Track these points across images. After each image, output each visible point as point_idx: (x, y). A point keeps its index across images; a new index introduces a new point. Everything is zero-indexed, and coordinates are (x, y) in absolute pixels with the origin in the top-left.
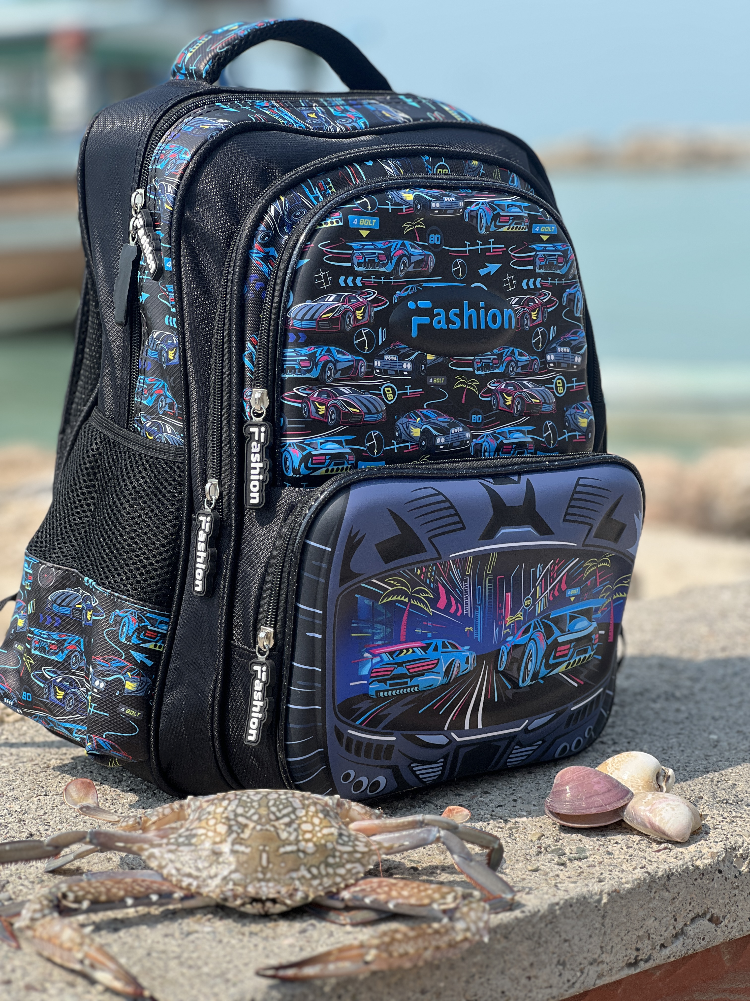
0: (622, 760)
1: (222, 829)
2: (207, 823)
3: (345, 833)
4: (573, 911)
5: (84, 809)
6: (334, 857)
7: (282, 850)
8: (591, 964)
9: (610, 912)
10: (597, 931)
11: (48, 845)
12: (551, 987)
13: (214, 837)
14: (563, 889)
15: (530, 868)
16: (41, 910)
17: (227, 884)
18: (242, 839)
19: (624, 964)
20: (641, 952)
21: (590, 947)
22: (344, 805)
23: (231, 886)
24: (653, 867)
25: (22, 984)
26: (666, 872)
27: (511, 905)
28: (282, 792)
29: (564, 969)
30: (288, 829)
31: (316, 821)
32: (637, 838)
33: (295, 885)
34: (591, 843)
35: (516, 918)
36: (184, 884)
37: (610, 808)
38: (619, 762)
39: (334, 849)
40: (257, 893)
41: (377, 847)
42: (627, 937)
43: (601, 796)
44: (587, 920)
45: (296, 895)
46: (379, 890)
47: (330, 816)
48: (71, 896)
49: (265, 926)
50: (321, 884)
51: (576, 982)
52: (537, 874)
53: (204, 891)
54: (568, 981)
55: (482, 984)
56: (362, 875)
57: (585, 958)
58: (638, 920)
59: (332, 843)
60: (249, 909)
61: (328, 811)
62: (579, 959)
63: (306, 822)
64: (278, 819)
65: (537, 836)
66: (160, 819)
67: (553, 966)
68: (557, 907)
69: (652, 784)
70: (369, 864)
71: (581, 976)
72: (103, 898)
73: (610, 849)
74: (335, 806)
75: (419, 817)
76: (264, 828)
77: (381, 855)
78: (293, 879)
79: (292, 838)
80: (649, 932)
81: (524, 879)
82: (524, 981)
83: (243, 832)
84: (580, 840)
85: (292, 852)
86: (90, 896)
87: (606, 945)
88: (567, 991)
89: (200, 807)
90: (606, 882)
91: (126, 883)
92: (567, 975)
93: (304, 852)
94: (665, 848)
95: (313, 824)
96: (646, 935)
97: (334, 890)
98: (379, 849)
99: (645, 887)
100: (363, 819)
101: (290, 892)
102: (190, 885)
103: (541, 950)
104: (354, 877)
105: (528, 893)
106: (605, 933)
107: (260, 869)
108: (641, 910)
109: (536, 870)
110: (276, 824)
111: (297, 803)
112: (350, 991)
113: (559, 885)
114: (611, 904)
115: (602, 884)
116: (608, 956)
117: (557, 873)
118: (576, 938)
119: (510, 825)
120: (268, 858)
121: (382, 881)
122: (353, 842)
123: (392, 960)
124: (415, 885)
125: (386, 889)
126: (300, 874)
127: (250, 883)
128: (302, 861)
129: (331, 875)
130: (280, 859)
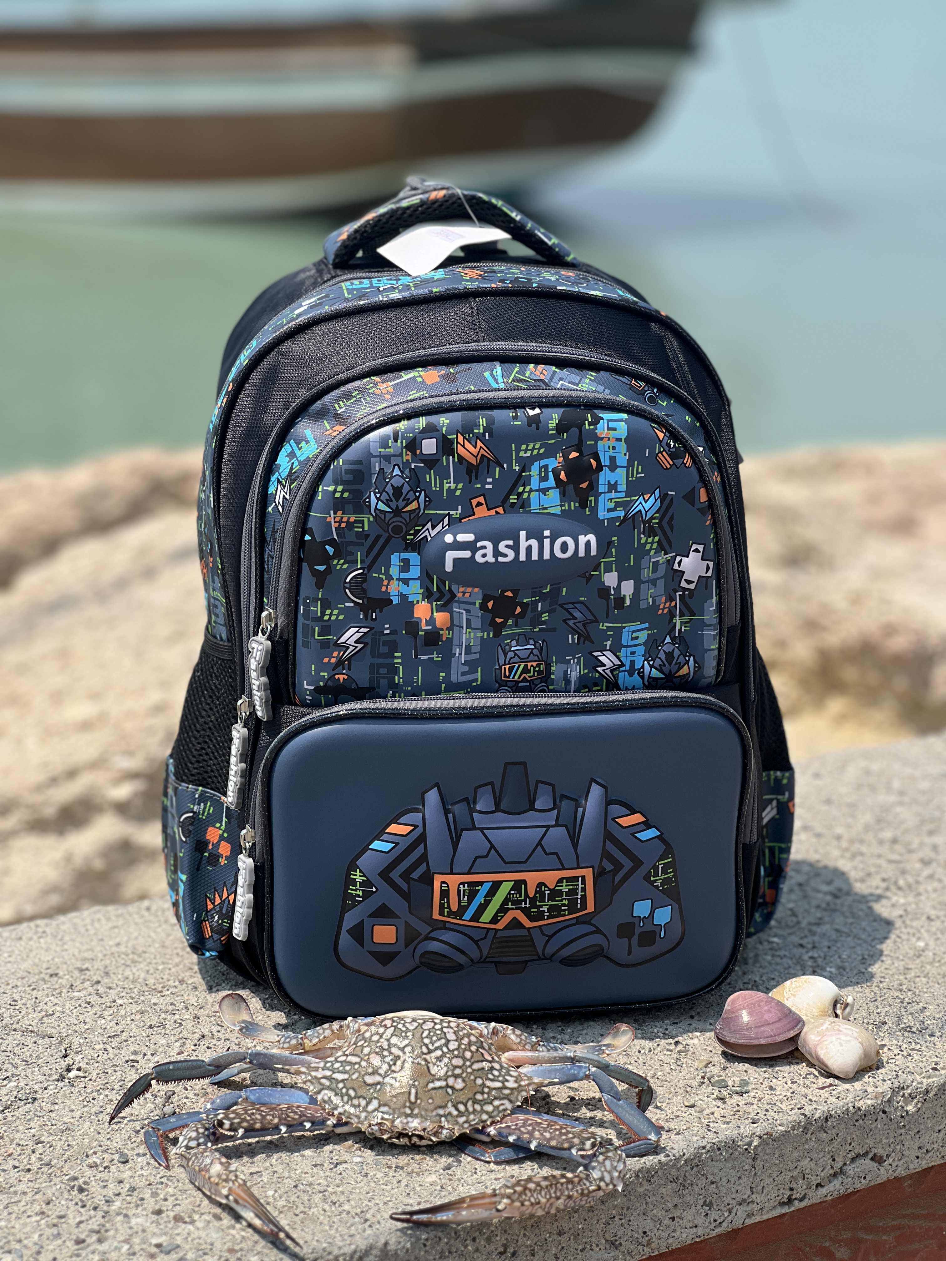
3: (497, 1067)
4: (721, 1154)
6: (482, 1093)
7: (431, 1085)
8: (740, 1204)
9: (761, 1154)
10: (747, 1173)
11: (210, 1065)
12: (696, 1227)
14: (714, 1130)
15: (687, 1104)
18: (393, 1071)
19: (777, 1203)
20: (795, 1191)
22: (500, 1032)
24: (812, 1108)
26: (823, 1115)
27: (656, 1148)
29: (710, 1209)
31: (468, 1055)
33: (441, 1122)
34: (757, 1076)
35: (660, 1162)
38: (796, 987)
40: (404, 1129)
41: (527, 1082)
42: (780, 1178)
43: (771, 1026)
44: (735, 1163)
45: (441, 1133)
46: (523, 1129)
47: (484, 1050)
48: (227, 1124)
50: (467, 1121)
51: (723, 1221)
52: (692, 1111)
54: (715, 1221)
55: (622, 1225)
56: (509, 1112)
57: (733, 1199)
58: (792, 1161)
59: (482, 1079)
61: (482, 1042)
62: (727, 1199)
63: (457, 1056)
65: (704, 1064)
66: (320, 1041)
67: (699, 1207)
68: (704, 1151)
69: (828, 1012)
70: (518, 1100)
71: (728, 1216)
72: (258, 1126)
74: (489, 1036)
76: (416, 1061)
77: (529, 1091)
78: (439, 1116)
79: (442, 1073)
80: (804, 1172)
81: (678, 1116)
82: (667, 1221)
84: (746, 1071)
85: (441, 1088)
86: (245, 1125)
87: (757, 1186)
88: (714, 1230)
89: (359, 1031)
90: (759, 1124)
91: (281, 1109)
92: (714, 1215)
93: (452, 1088)
94: (831, 1085)
95: (465, 1059)
96: (801, 1175)
97: (481, 1127)
98: (529, 1085)
99: (801, 1129)
100: (518, 1050)
101: (435, 1130)
103: (686, 1192)
104: (501, 1114)
106: (755, 1174)
107: (408, 1104)
108: (796, 1151)
109: (692, 1106)
110: (428, 1057)
112: (484, 1233)
113: (711, 1125)
114: (762, 1146)
115: (755, 1125)
116: (758, 1196)
117: (713, 1110)
118: (723, 1180)
119: (680, 1047)
120: (417, 1093)
121: (528, 1119)
122: (504, 1077)
123: (524, 1208)
124: (558, 1127)
125: (530, 1128)
126: (447, 1111)
127: (397, 1118)
128: (450, 1098)
129: (478, 1112)
130: (429, 1095)
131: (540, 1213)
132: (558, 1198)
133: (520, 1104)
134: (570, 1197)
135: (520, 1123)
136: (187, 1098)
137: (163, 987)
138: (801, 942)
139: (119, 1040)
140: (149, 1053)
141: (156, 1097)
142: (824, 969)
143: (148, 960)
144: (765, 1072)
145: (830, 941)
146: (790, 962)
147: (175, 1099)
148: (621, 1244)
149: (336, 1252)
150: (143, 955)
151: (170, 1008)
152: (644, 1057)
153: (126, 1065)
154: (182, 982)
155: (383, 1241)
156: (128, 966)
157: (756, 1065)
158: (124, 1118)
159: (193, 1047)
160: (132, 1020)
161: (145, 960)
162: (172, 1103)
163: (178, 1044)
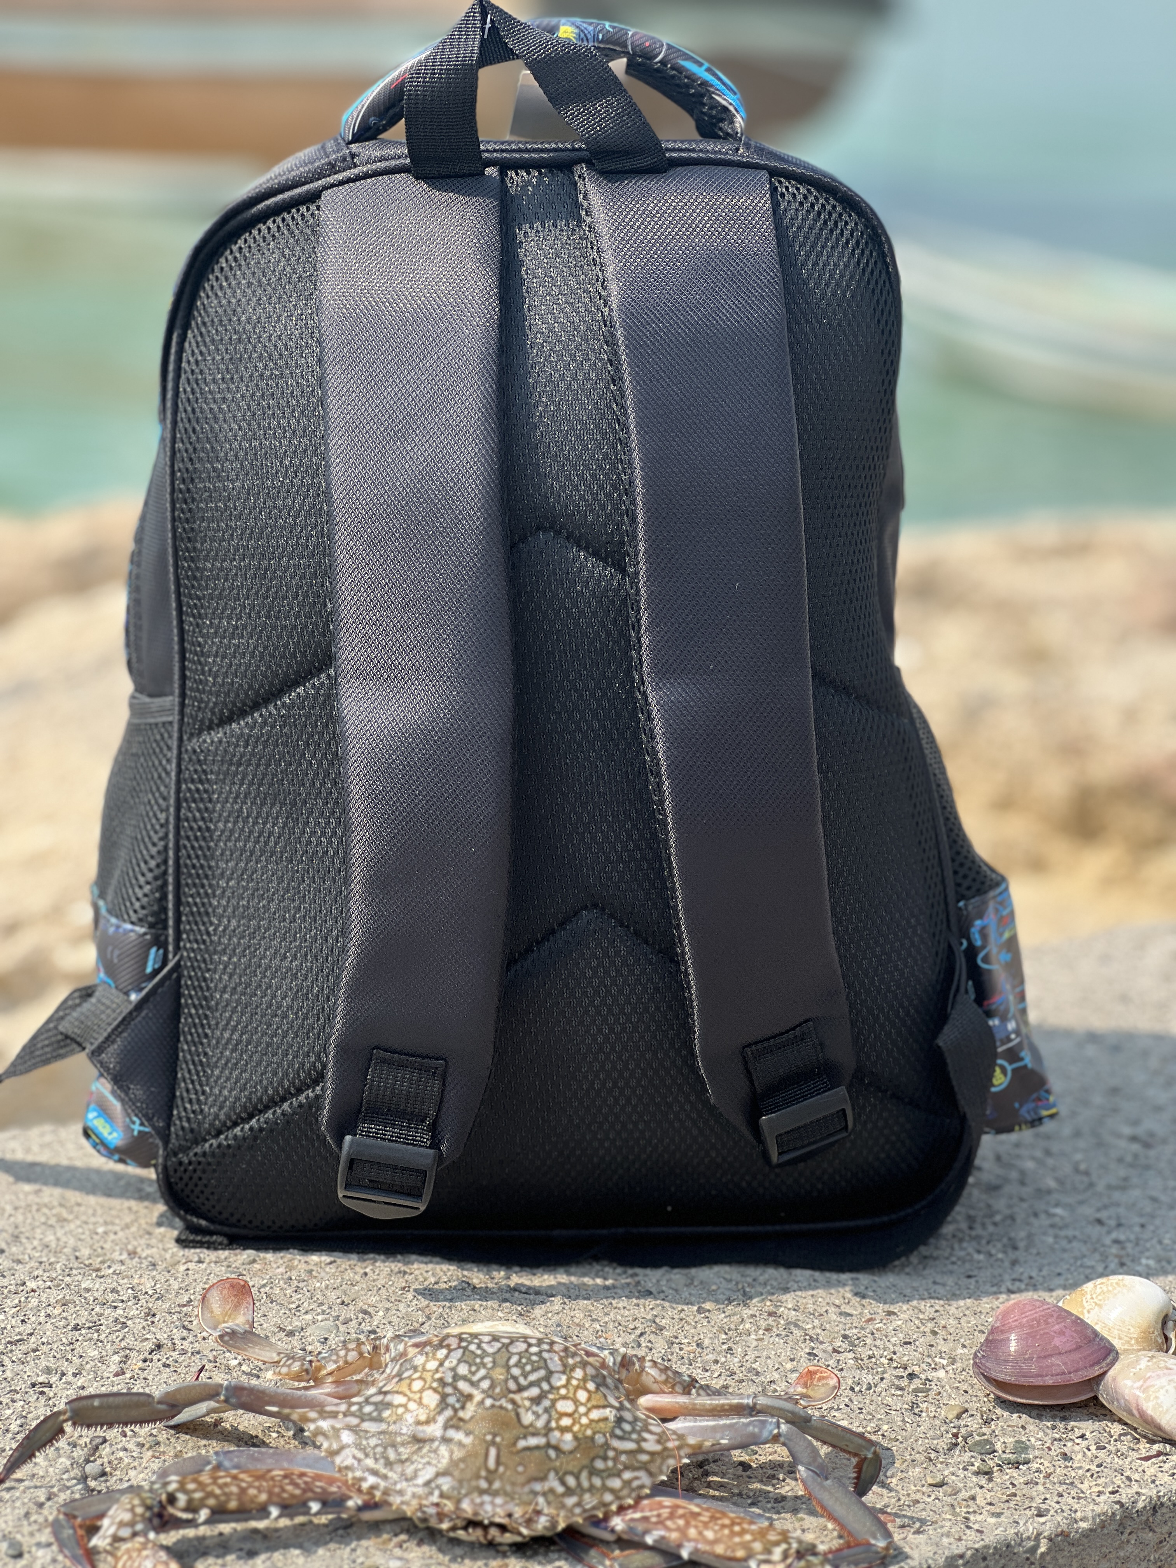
1: (431, 1399)
2: (410, 1386)
3: (628, 1416)
6: (605, 1458)
7: (522, 1444)
9: (1051, 1566)
11: (159, 1402)
13: (418, 1412)
14: (976, 1526)
15: (931, 1479)
17: (431, 1493)
18: (461, 1419)
23: (435, 1498)
24: (1131, 1491)
26: (1150, 1503)
27: (884, 1558)
30: (535, 1408)
31: (582, 1396)
33: (537, 1504)
34: (1041, 1435)
36: (365, 1486)
38: (1103, 1292)
39: (607, 1446)
40: (476, 1514)
41: (677, 1443)
43: (1064, 1357)
45: (537, 1522)
47: (607, 1387)
48: (182, 1499)
50: (578, 1504)
52: (940, 1492)
56: (648, 1491)
59: (605, 1435)
60: (462, 1534)
61: (604, 1377)
63: (564, 1398)
64: (521, 1389)
65: (955, 1413)
66: (339, 1369)
69: (1153, 1336)
70: (661, 1473)
72: (233, 1505)
73: (1069, 1447)
76: (498, 1403)
77: (681, 1458)
78: (535, 1494)
79: (540, 1424)
81: (918, 1502)
83: (463, 1408)
84: (1023, 1427)
85: (537, 1448)
86: (211, 1502)
89: (404, 1354)
90: (1049, 1517)
91: (272, 1478)
93: (557, 1448)
94: (1159, 1454)
95: (576, 1402)
97: (601, 1515)
98: (679, 1448)
99: (1114, 1527)
100: (662, 1392)
101: (527, 1516)
102: (373, 1487)
104: (634, 1495)
105: (918, 1532)
107: (483, 1473)
108: (1104, 1561)
109: (941, 1485)
110: (517, 1397)
111: (555, 1363)
113: (972, 1517)
114: (1053, 1554)
115: (1042, 1520)
117: (973, 1492)
119: (916, 1383)
120: (498, 1457)
121: (678, 1507)
122: (639, 1433)
124: (727, 1522)
125: (681, 1522)
126: (546, 1486)
127: (466, 1495)
128: (552, 1465)
129: (598, 1489)
130: (517, 1459)
133: (665, 1478)
135: (665, 1512)
136: (126, 1450)
137: (103, 1262)
138: (1098, 1215)
139: (23, 1348)
140: (71, 1371)
141: (75, 1446)
142: (1135, 1260)
143: (84, 1218)
144: (1054, 1428)
145: (1141, 1215)
146: (1084, 1249)
147: (105, 1450)
150: (76, 1209)
151: (111, 1297)
152: (860, 1398)
153: (31, 1391)
154: (132, 1254)
156: (51, 1226)
157: (1039, 1417)
158: (21, 1481)
159: (140, 1364)
160: (49, 1316)
161: (77, 1217)
162: (100, 1457)
163: (116, 1358)
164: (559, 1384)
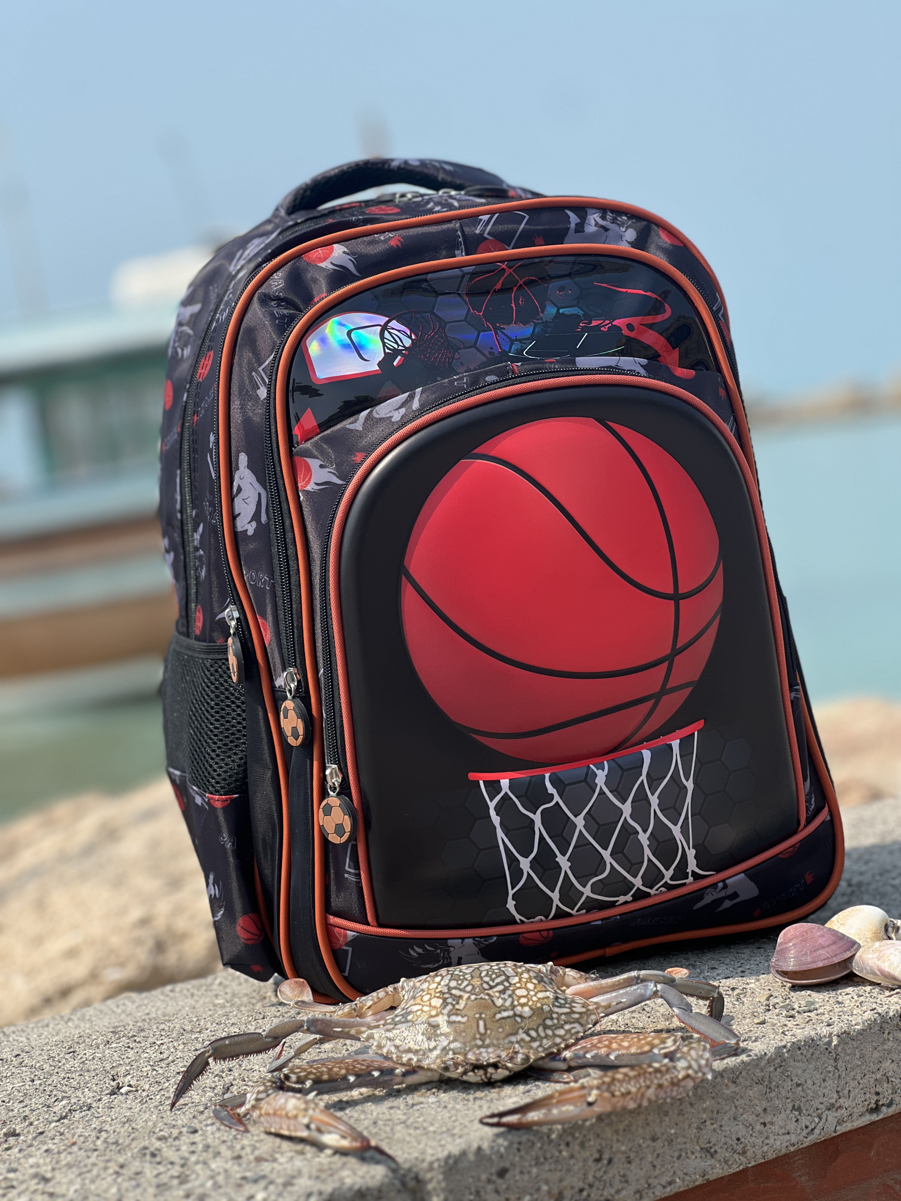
0: (847, 915)
1: (437, 1002)
2: (422, 1000)
3: (561, 996)
4: (802, 1054)
5: (300, 1004)
6: (552, 1019)
7: (498, 1016)
8: (829, 1109)
9: (842, 1055)
10: (831, 1075)
11: (266, 1037)
12: (788, 1133)
13: (430, 1011)
14: (791, 1034)
15: (756, 1021)
16: (266, 1091)
17: (447, 1053)
18: (458, 1010)
19: (865, 1109)
20: (881, 1096)
21: (825, 1091)
22: (559, 971)
23: (451, 1055)
24: (884, 1009)
25: (252, 1157)
27: (737, 1049)
28: (494, 964)
29: (800, 1114)
30: (502, 996)
31: (530, 986)
32: (868, 988)
33: (514, 1048)
34: (821, 997)
35: (743, 1062)
36: (405, 1060)
37: (836, 960)
38: (844, 917)
39: (551, 1012)
40: (478, 1060)
41: (595, 1006)
42: (864, 1081)
43: (826, 949)
44: (818, 1063)
45: (516, 1059)
46: (599, 1045)
47: (545, 983)
48: (294, 1077)
49: (490, 1092)
50: (541, 1046)
51: (815, 1128)
52: (764, 1026)
53: (425, 1063)
54: (807, 1127)
55: (714, 1130)
56: (582, 1034)
57: (822, 1103)
58: (873, 1063)
59: (548, 1006)
60: (471, 1077)
61: (542, 978)
62: (815, 1103)
63: (520, 988)
64: (491, 987)
65: (765, 997)
66: (375, 1003)
67: (788, 1112)
68: (785, 1050)
69: (881, 935)
70: (588, 1023)
71: (819, 1122)
72: (325, 1077)
73: (840, 999)
74: (548, 973)
75: (634, 973)
76: (479, 997)
77: (599, 1014)
78: (512, 1043)
79: (508, 1004)
80: (887, 1075)
81: (751, 1031)
82: (759, 1127)
83: (458, 1003)
84: (809, 995)
85: (508, 1017)
86: (312, 1076)
87: (842, 1090)
88: (806, 1138)
89: (414, 987)
90: (835, 1025)
91: (347, 1063)
92: (804, 1121)
93: (520, 1016)
95: (527, 989)
96: (885, 1078)
97: (555, 1050)
98: (597, 1009)
99: (877, 1028)
100: (579, 983)
101: (510, 1055)
102: (410, 1059)
103: (773, 1094)
104: (574, 1037)
106: (839, 1076)
107: (478, 1036)
108: (875, 1052)
109: (763, 1023)
110: (490, 992)
111: (510, 971)
112: (577, 1138)
114: (842, 1046)
115: (831, 1027)
116: (845, 1100)
117: (785, 1023)
118: (809, 1082)
120: (485, 1025)
122: (570, 1004)
123: (615, 1100)
124: (635, 1036)
125: (606, 1043)
126: (519, 1037)
127: (469, 1051)
128: (520, 1025)
129: (551, 1037)
130: (498, 1025)
131: (632, 1105)
132: (648, 1087)
133: (591, 1026)
134: (660, 1086)
139: (166, 1062)
148: (716, 1152)
149: (429, 1158)
155: (475, 1146)
164: (514, 982)
